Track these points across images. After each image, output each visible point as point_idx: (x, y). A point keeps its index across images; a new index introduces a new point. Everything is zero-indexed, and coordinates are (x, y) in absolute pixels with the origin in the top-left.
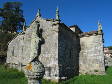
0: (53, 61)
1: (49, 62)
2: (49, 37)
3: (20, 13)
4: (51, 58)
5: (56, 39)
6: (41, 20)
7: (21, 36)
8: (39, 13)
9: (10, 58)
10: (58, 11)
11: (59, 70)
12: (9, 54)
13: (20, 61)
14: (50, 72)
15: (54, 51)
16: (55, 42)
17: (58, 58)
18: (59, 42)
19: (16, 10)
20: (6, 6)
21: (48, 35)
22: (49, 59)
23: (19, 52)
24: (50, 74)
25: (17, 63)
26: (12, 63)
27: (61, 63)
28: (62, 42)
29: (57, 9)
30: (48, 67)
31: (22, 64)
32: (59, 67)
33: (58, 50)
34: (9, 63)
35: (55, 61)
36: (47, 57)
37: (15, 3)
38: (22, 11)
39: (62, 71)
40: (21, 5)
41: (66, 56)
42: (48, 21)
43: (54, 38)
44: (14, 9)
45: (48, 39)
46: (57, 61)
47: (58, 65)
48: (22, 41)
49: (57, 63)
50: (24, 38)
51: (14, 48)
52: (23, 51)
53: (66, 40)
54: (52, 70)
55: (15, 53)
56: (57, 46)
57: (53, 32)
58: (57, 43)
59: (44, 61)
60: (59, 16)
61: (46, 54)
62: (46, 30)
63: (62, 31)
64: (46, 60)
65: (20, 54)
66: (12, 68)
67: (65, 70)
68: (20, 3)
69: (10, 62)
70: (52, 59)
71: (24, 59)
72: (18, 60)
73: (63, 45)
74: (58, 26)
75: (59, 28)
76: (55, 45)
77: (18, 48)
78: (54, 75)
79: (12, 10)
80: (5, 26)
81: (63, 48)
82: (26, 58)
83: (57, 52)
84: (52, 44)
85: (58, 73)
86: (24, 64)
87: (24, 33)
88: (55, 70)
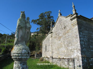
0: (76, 52)
1: (73, 54)
2: (71, 31)
3: (51, 18)
4: (74, 49)
5: (76, 31)
6: (62, 19)
7: (50, 35)
8: (60, 13)
9: (44, 53)
10: (74, 6)
11: (82, 60)
12: (43, 50)
13: (51, 55)
14: (74, 63)
15: (76, 43)
16: (76, 34)
17: (80, 49)
18: (80, 34)
19: (48, 17)
20: (40, 16)
21: (69, 30)
22: (73, 51)
23: (49, 48)
24: (74, 64)
25: (49, 57)
26: (46, 57)
27: (84, 54)
28: (83, 33)
29: (73, 4)
30: (72, 59)
31: (52, 57)
32: (82, 57)
33: (79, 41)
34: (43, 57)
35: (77, 52)
36: (70, 49)
37: (46, 12)
38: (52, 17)
39: (86, 61)
40: (51, 13)
41: (90, 46)
42: (67, 18)
43: (74, 31)
44: (47, 17)
45: (70, 33)
46: (80, 52)
47: (81, 55)
48: (51, 39)
49: (80, 53)
50: (52, 36)
51: (46, 45)
52: (53, 47)
53: (88, 31)
54: (76, 61)
55: (47, 49)
56: (78, 37)
57: (73, 25)
58: (77, 35)
59: (68, 53)
60: (75, 10)
61: (70, 46)
62: (67, 26)
63: (82, 23)
64: (70, 52)
65: (51, 50)
66: (46, 61)
67: (90, 60)
68: (50, 11)
69: (45, 56)
70: (75, 51)
71: (53, 53)
72: (49, 54)
73: (86, 36)
74: (76, 19)
75: (77, 21)
76: (76, 37)
77: (49, 45)
78: (77, 66)
79: (45, 18)
80: (42, 31)
81: (85, 39)
82: (55, 52)
83: (79, 43)
84: (73, 37)
85: (81, 64)
86: (54, 57)
87: (52, 32)
88: (78, 60)
